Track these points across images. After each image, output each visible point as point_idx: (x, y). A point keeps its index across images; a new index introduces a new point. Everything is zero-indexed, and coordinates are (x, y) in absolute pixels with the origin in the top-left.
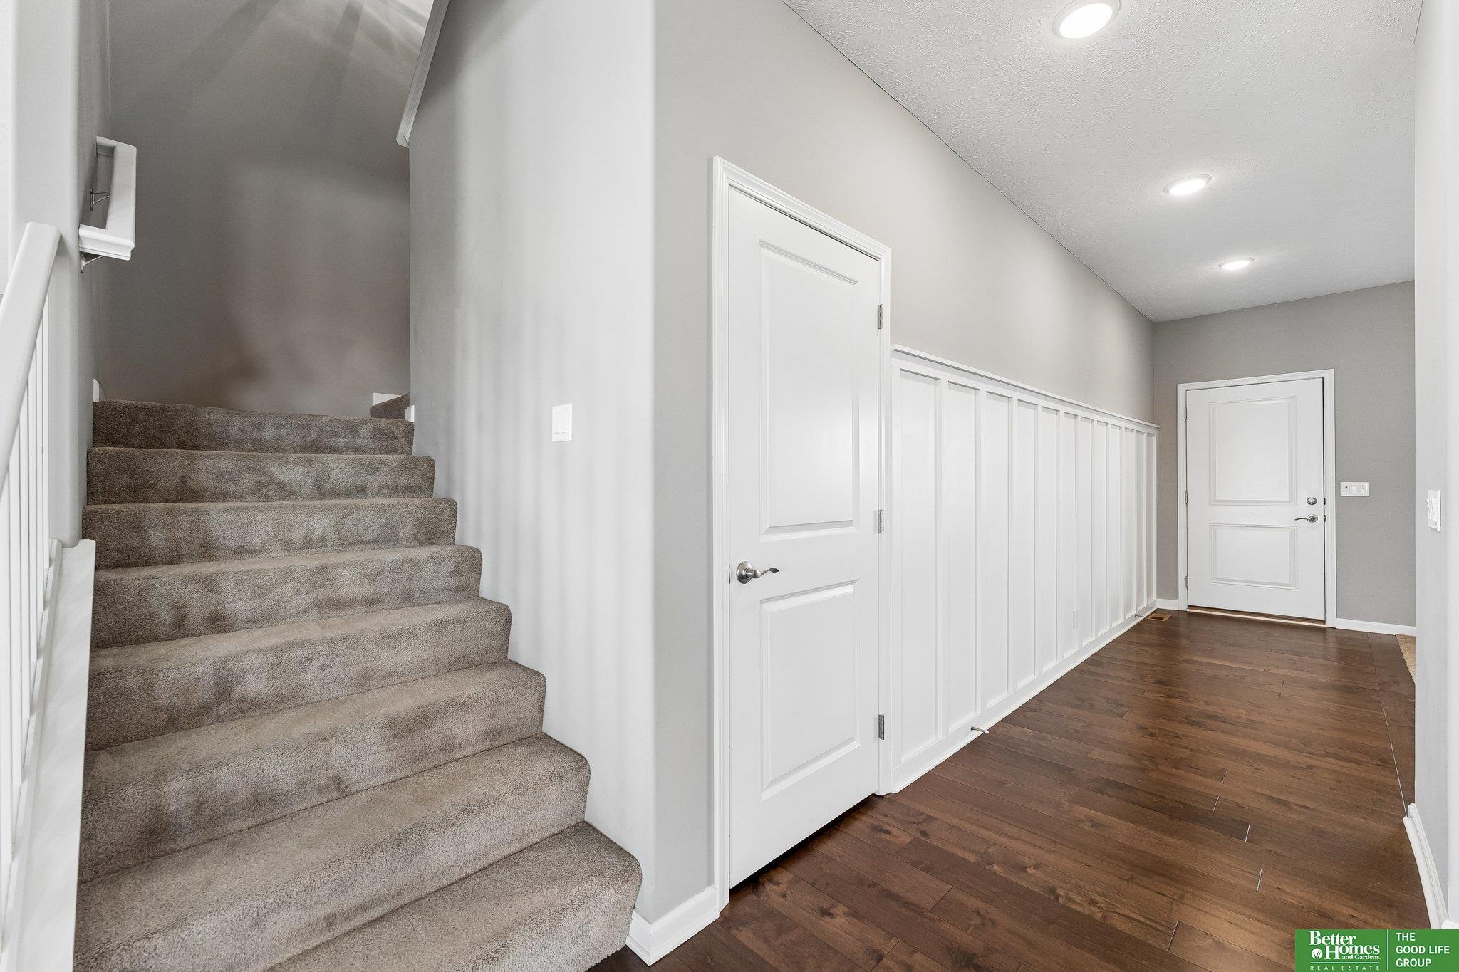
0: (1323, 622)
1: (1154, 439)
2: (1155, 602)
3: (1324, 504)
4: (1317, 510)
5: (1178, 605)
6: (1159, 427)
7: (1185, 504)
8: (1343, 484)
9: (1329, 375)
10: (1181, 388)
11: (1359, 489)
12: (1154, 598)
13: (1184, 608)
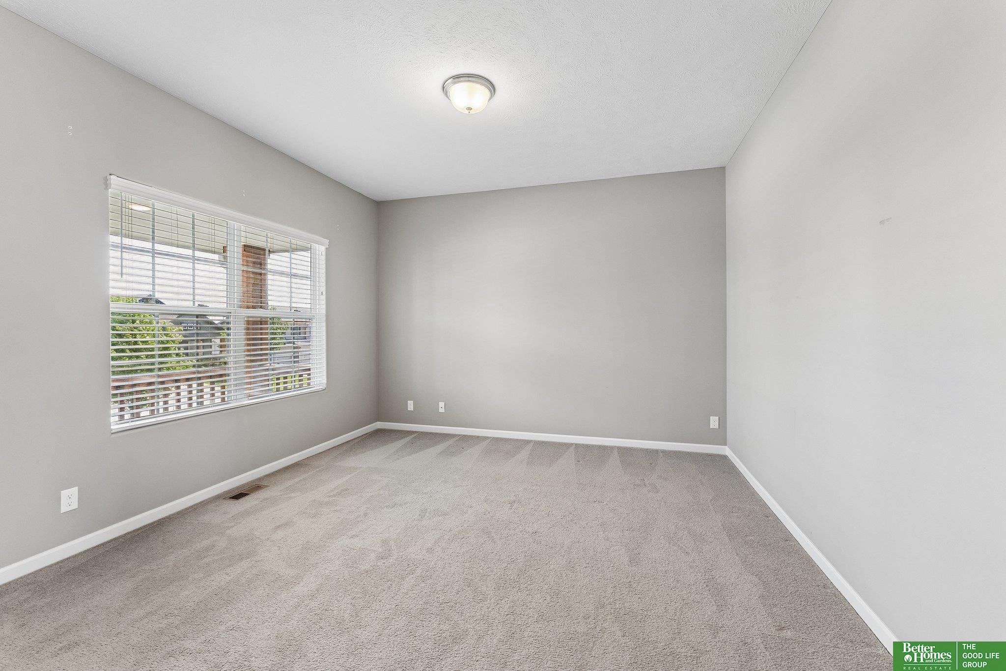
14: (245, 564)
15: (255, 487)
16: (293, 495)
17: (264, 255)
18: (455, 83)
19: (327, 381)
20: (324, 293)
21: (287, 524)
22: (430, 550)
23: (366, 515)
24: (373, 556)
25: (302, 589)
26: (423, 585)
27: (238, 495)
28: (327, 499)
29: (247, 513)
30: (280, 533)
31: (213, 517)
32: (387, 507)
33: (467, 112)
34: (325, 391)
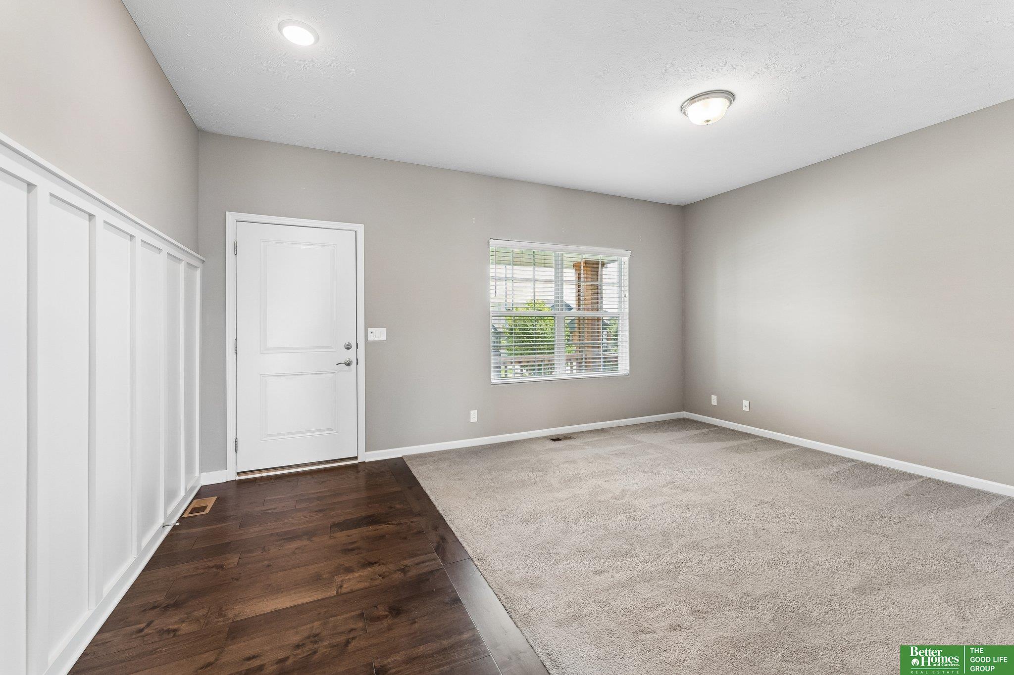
0: (356, 458)
1: (198, 273)
2: (199, 478)
3: (357, 348)
4: (350, 355)
5: (226, 475)
6: (204, 259)
7: (234, 355)
8: (370, 330)
9: (360, 228)
10: (231, 217)
11: (379, 334)
12: (197, 473)
13: (233, 477)
14: (539, 474)
15: (568, 437)
16: (587, 447)
17: (598, 268)
18: (691, 104)
19: (630, 368)
20: (627, 295)
21: (573, 462)
22: (653, 507)
23: (624, 472)
24: (610, 495)
25: (558, 495)
26: (630, 522)
27: (556, 439)
28: (605, 456)
29: (555, 450)
30: (566, 465)
31: (536, 447)
32: (644, 472)
33: (705, 124)
34: (628, 376)
